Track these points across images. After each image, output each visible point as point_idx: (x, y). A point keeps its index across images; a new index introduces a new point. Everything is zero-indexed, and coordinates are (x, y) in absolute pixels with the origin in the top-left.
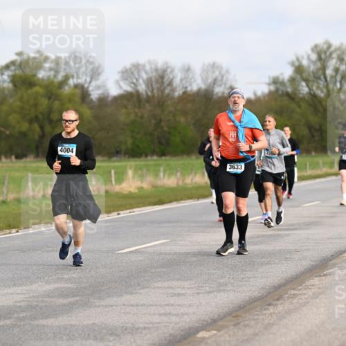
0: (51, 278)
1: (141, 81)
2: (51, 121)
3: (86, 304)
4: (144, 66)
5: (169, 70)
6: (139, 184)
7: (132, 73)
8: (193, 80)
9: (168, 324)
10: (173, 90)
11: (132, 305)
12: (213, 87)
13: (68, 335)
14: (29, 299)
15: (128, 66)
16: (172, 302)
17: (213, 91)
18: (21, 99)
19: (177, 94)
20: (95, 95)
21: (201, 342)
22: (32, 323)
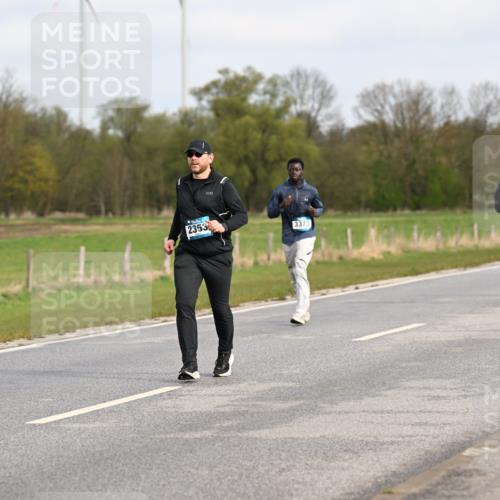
0: (265, 375)
1: (387, 108)
2: (265, 163)
3: (313, 411)
4: (392, 87)
5: (425, 93)
6: (384, 247)
7: (376, 97)
8: (458, 107)
9: (423, 438)
10: (432, 120)
11: (375, 412)
12: (486, 116)
13: (289, 451)
14: (236, 403)
15: (371, 87)
16: (429, 407)
17: (485, 122)
18: (225, 133)
19: (436, 126)
20: (325, 127)
21: (468, 462)
22: (240, 434)
